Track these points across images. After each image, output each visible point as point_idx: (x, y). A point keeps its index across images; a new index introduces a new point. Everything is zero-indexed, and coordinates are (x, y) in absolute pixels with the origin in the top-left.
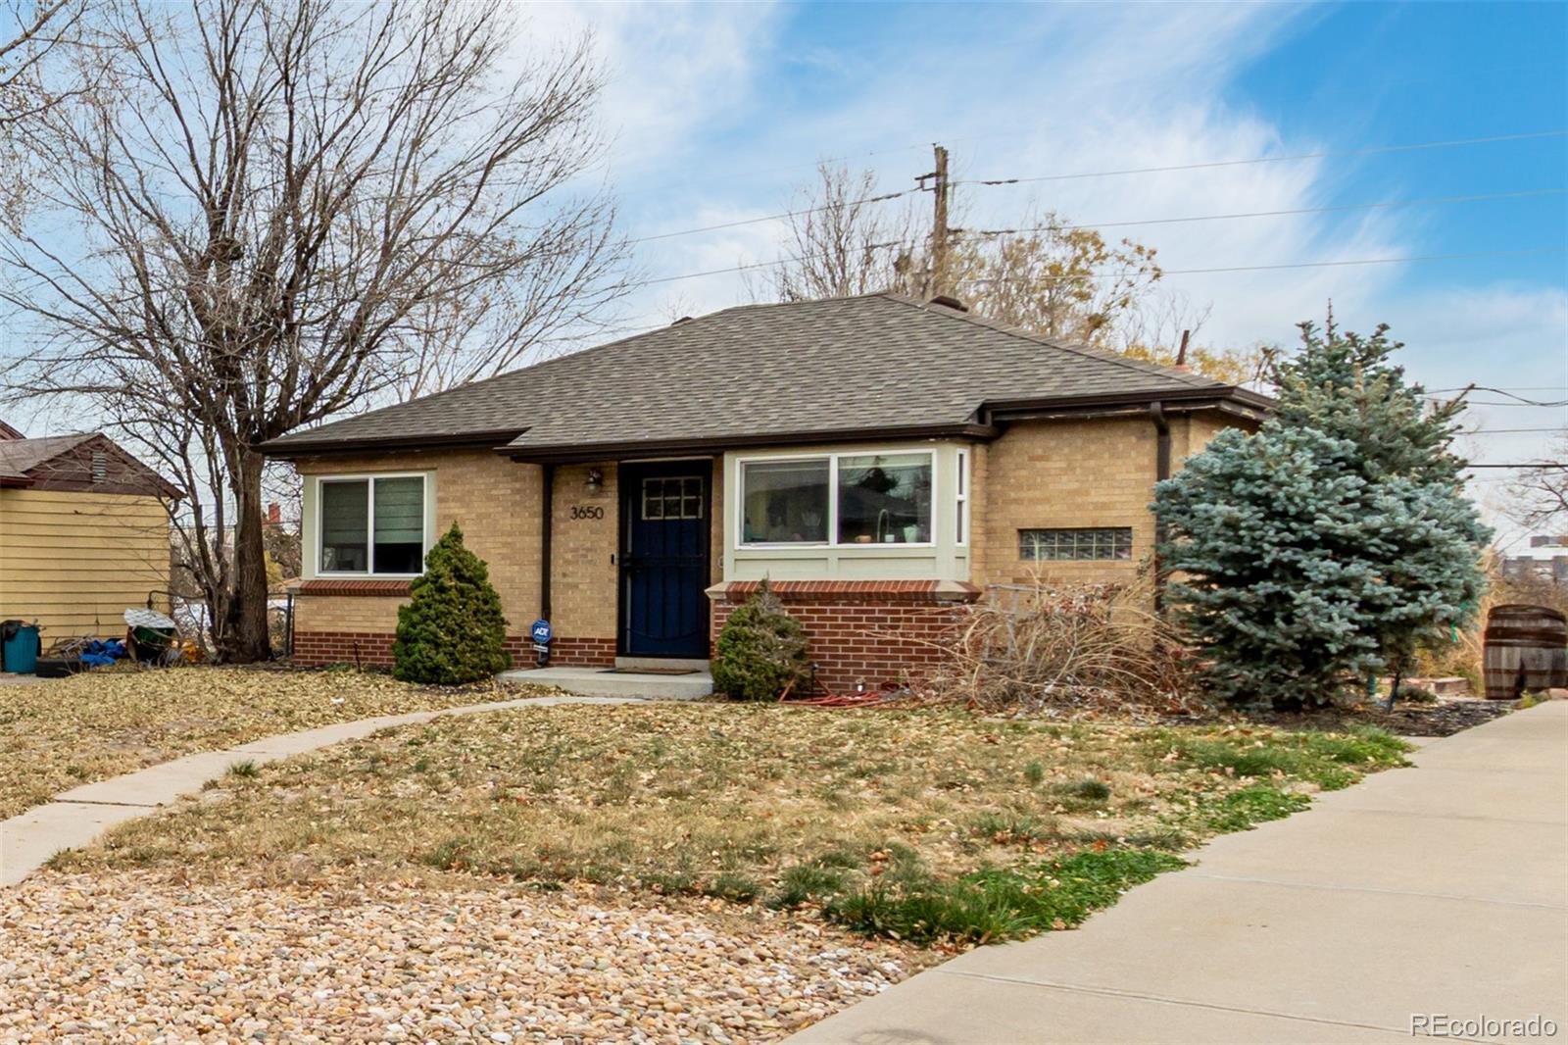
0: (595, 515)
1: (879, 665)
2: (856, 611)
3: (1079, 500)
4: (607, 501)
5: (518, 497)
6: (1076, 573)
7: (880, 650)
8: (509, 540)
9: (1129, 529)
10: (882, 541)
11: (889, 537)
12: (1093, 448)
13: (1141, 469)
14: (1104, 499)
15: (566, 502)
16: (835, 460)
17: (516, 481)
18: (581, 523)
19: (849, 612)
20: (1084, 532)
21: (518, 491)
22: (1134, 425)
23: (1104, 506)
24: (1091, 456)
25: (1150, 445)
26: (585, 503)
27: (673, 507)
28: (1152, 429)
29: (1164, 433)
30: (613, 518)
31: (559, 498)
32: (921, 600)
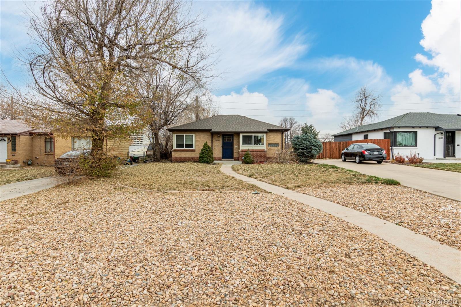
0: (219, 141)
1: (259, 159)
3: (274, 140)
4: (220, 139)
7: (259, 157)
13: (280, 137)
16: (253, 135)
17: (208, 135)
18: (217, 142)
20: (274, 144)
21: (208, 137)
22: (279, 132)
24: (275, 136)
25: (281, 135)
26: (217, 139)
27: (228, 140)
28: (281, 133)
29: (282, 133)
30: (221, 141)
31: (214, 138)
32: (263, 151)
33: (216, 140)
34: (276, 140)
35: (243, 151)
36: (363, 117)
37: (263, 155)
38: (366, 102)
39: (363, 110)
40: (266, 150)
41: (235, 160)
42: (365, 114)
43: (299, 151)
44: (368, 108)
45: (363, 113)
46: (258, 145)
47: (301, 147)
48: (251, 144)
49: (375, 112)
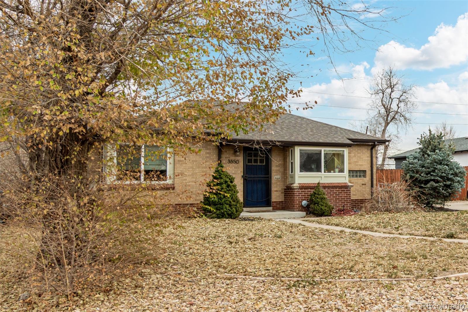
0: (236, 162)
1: (335, 205)
2: (330, 191)
3: (357, 164)
4: (240, 158)
5: (208, 155)
6: (356, 181)
7: (336, 201)
8: (205, 170)
9: (365, 171)
10: (331, 172)
11: (332, 171)
12: (359, 151)
13: (368, 157)
14: (361, 164)
15: (226, 158)
16: (323, 150)
17: (208, 149)
18: (231, 165)
19: (328, 191)
20: (356, 171)
21: (208, 153)
22: (366, 147)
23: (361, 165)
24: (358, 153)
25: (369, 152)
26: (233, 158)
27: (256, 161)
28: (370, 148)
29: (372, 149)
30: (241, 164)
31: (224, 156)
32: (345, 188)
33: (230, 162)
34: (360, 163)
35: (303, 187)
36: (387, 124)
37: (343, 195)
38: (392, 97)
39: (388, 110)
40: (350, 184)
41: (275, 209)
42: (389, 119)
43: (428, 185)
44: (394, 107)
45: (388, 116)
46: (332, 174)
47: (433, 178)
48: (318, 170)
49: (407, 115)
